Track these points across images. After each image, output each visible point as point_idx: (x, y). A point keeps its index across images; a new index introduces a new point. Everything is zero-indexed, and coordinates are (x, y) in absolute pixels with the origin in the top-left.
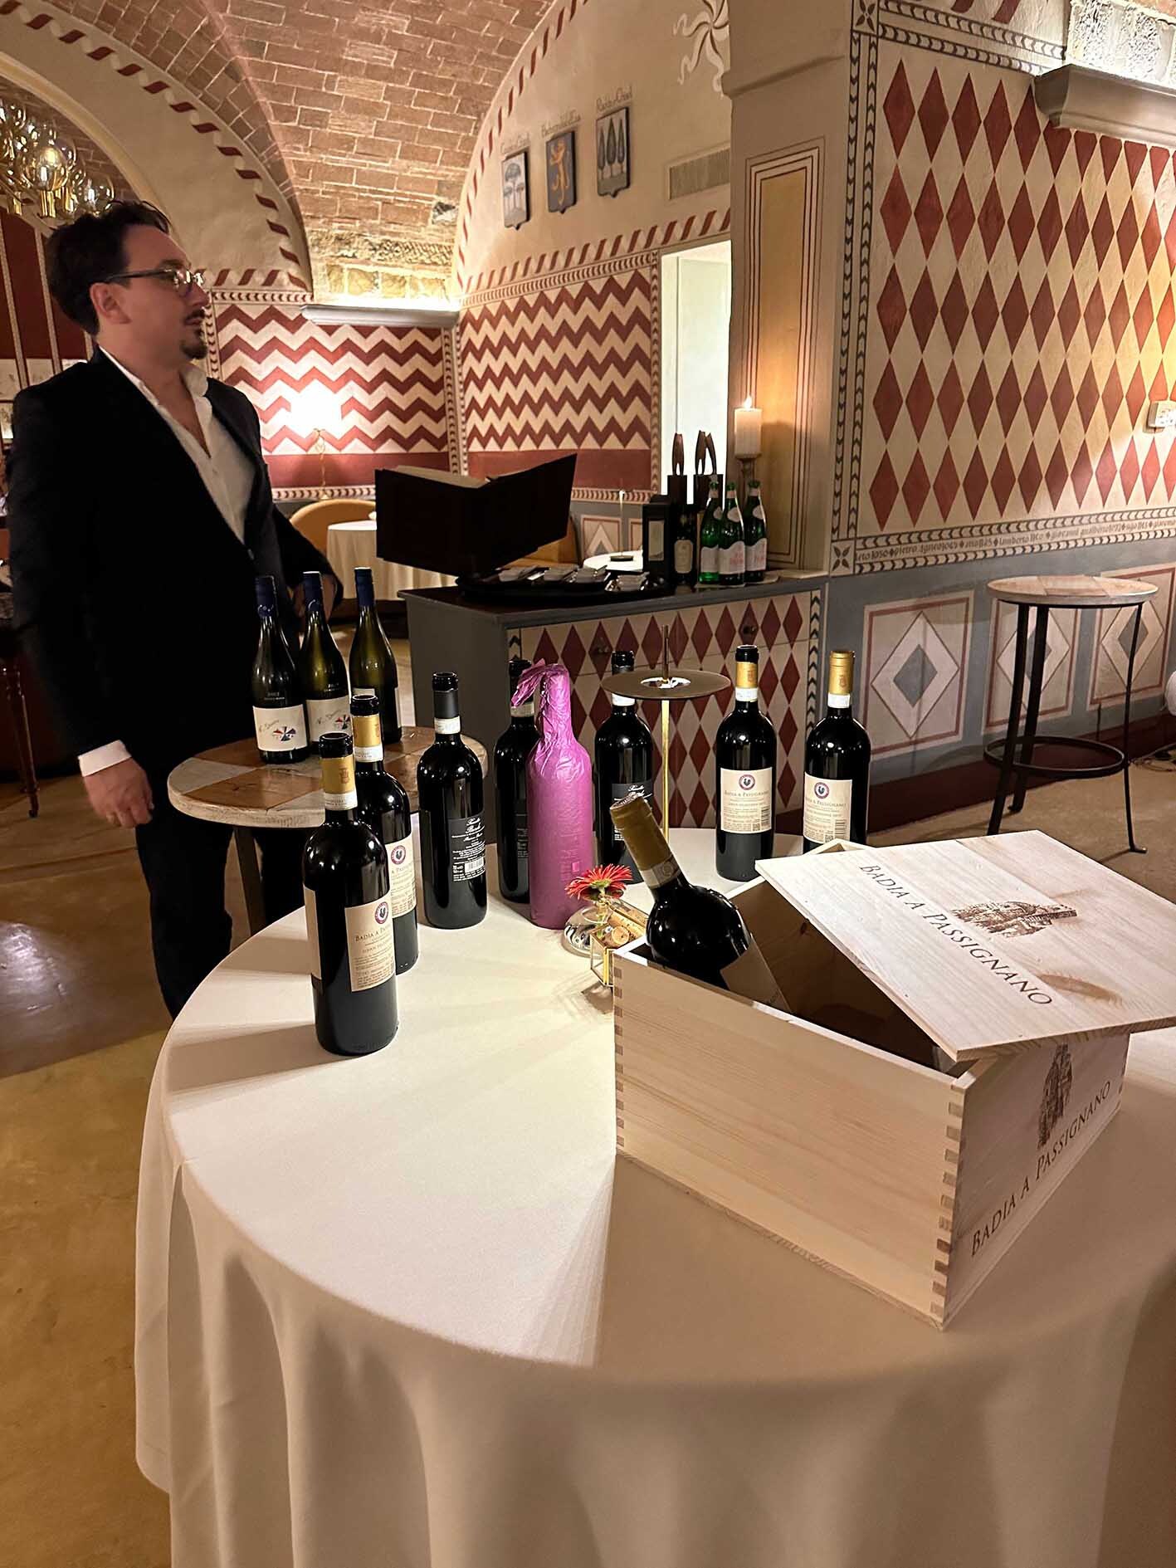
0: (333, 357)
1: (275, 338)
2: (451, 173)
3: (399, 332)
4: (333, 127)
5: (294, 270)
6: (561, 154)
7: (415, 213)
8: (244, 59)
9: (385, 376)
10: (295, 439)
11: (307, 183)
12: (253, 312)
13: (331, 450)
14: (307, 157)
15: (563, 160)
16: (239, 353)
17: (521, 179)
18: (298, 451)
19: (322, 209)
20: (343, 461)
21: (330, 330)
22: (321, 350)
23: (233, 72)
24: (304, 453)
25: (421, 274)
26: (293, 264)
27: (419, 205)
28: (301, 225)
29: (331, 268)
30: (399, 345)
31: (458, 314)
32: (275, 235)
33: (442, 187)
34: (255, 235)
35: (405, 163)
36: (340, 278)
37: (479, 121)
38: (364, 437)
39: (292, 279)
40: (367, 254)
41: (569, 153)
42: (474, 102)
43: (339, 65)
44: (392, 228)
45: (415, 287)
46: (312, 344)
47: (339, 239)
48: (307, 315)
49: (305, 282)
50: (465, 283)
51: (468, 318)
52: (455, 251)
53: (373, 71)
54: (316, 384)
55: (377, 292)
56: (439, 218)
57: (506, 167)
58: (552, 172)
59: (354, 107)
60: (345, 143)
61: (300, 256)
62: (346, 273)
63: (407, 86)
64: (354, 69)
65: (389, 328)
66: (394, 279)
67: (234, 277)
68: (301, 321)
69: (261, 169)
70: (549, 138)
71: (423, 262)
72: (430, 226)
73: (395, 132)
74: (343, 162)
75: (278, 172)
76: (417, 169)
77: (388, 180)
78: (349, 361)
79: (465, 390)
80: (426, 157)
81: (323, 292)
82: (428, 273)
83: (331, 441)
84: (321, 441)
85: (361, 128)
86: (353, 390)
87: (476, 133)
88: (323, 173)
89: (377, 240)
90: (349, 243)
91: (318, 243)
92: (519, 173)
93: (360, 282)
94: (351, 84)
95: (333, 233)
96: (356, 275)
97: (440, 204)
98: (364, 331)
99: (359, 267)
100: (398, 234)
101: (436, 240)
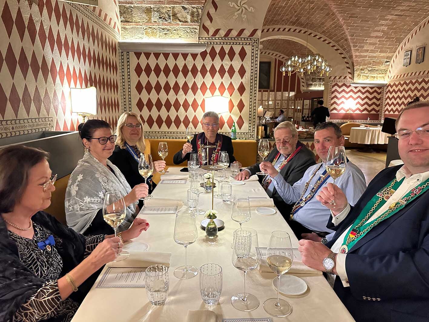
0: (356, 93)
1: (344, 89)
2: (390, 55)
3: (372, 88)
4: (365, 48)
6: (421, 51)
7: (380, 63)
8: (349, 38)
9: (367, 97)
10: (344, 110)
11: (357, 59)
12: (340, 84)
13: (352, 112)
14: (358, 54)
15: (421, 53)
16: (336, 92)
17: (409, 56)
18: (344, 112)
19: (359, 64)
20: (354, 114)
21: (356, 88)
22: (353, 91)
23: (346, 40)
24: (345, 113)
25: (379, 76)
26: (350, 75)
27: (381, 62)
28: (354, 67)
29: (358, 75)
30: (371, 91)
31: (387, 84)
32: (348, 69)
33: (387, 58)
34: (343, 69)
35: (380, 53)
36: (360, 77)
37: (400, 44)
38: (360, 110)
39: (350, 78)
40: (367, 72)
41: (423, 51)
42: (399, 41)
43: (370, 37)
44: (374, 66)
45: (377, 78)
46: (352, 90)
47: (361, 69)
49: (352, 78)
50: (390, 77)
51: (390, 85)
52: (388, 71)
53: (377, 37)
54: (351, 99)
55: (368, 80)
56: (386, 64)
57: (405, 53)
58: (417, 55)
59: (370, 44)
60: (367, 51)
61: (352, 73)
62: (362, 76)
63: (384, 39)
64: (373, 37)
65: (369, 87)
66: (372, 77)
67: (337, 78)
68: (350, 86)
69: (347, 56)
70: (418, 48)
71: (380, 73)
72: (383, 66)
73: (379, 48)
74: (366, 54)
75: (351, 57)
76: (382, 55)
77: (375, 57)
78: (359, 94)
79: (386, 100)
80: (385, 52)
81: (356, 80)
82: (381, 75)
83: (352, 110)
84: (350, 110)
85: (372, 48)
86: (359, 100)
87: (398, 47)
88: (361, 56)
89: (370, 69)
90: (363, 70)
91: (357, 70)
92: (409, 55)
93: (365, 78)
94: (371, 40)
95: (360, 68)
96: (364, 76)
97: (386, 61)
98: (364, 88)
99: (365, 75)
100: (375, 68)
101: (384, 69)
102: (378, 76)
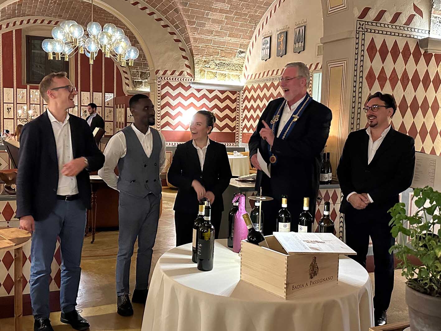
0: (199, 99)
1: (180, 92)
2: (245, 42)
3: (222, 92)
4: (207, 27)
5: (189, 71)
6: (282, 38)
7: (231, 54)
8: (181, 7)
10: (183, 126)
11: (197, 44)
12: (174, 84)
14: (197, 36)
15: (283, 40)
16: (167, 97)
17: (268, 45)
18: (183, 130)
19: (200, 52)
21: (199, 90)
22: (195, 97)
23: (177, 11)
24: (185, 130)
25: (231, 73)
26: (189, 69)
27: (233, 51)
28: (193, 57)
29: (201, 71)
30: (222, 96)
31: (243, 86)
32: (184, 60)
33: (242, 46)
34: (177, 60)
35: (229, 38)
36: (204, 74)
37: (256, 25)
39: (188, 73)
40: (214, 66)
41: (285, 38)
42: (255, 20)
43: (211, 9)
44: (223, 58)
45: (229, 78)
46: (192, 95)
47: (205, 61)
48: (191, 85)
49: (192, 75)
50: (246, 76)
51: (247, 89)
52: (244, 66)
53: (221, 11)
55: (216, 79)
56: (240, 55)
57: (263, 41)
58: (279, 44)
59: (214, 21)
60: (211, 32)
61: (191, 67)
62: (206, 72)
63: (232, 15)
64: (216, 10)
65: (219, 91)
66: (222, 74)
67: (169, 73)
68: (189, 87)
69: (182, 39)
70: (278, 33)
71: (233, 70)
72: (236, 58)
73: (227, 29)
74: (209, 38)
75: (187, 40)
76: (233, 40)
77: (223, 43)
78: (204, 101)
79: (243, 112)
80: (237, 36)
81: (198, 78)
82: (234, 73)
85: (217, 27)
87: (255, 29)
88: (202, 41)
89: (218, 62)
90: (208, 63)
91: (198, 63)
92: (268, 43)
93: (211, 75)
94: (214, 15)
95: (203, 60)
96: (210, 73)
97: (240, 51)
98: (211, 91)
99: (211, 70)
100: (225, 60)
101: (237, 62)
102: (229, 73)
